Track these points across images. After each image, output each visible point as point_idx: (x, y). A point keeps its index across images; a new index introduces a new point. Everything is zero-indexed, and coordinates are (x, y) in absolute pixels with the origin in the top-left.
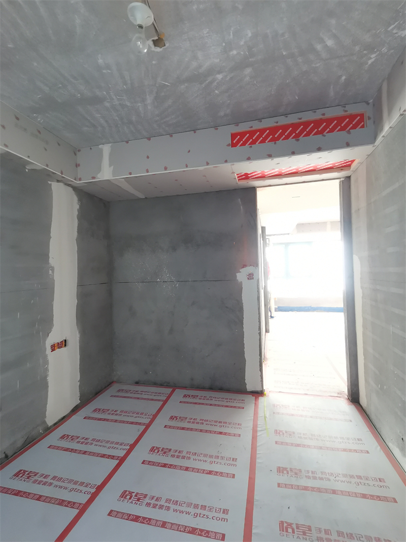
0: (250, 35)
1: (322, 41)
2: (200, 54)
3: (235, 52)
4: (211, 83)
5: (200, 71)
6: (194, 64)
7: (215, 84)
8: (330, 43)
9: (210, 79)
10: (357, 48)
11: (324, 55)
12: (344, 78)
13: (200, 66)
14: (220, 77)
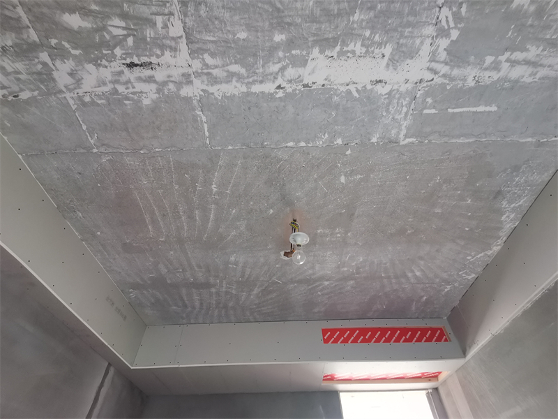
0: (361, 260)
1: (412, 271)
2: (317, 267)
3: (346, 269)
4: (317, 286)
5: (313, 277)
6: (311, 272)
7: (321, 287)
8: (418, 274)
9: (318, 283)
10: (437, 280)
11: (412, 280)
12: (425, 298)
13: (314, 274)
14: (326, 283)
